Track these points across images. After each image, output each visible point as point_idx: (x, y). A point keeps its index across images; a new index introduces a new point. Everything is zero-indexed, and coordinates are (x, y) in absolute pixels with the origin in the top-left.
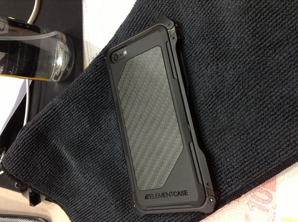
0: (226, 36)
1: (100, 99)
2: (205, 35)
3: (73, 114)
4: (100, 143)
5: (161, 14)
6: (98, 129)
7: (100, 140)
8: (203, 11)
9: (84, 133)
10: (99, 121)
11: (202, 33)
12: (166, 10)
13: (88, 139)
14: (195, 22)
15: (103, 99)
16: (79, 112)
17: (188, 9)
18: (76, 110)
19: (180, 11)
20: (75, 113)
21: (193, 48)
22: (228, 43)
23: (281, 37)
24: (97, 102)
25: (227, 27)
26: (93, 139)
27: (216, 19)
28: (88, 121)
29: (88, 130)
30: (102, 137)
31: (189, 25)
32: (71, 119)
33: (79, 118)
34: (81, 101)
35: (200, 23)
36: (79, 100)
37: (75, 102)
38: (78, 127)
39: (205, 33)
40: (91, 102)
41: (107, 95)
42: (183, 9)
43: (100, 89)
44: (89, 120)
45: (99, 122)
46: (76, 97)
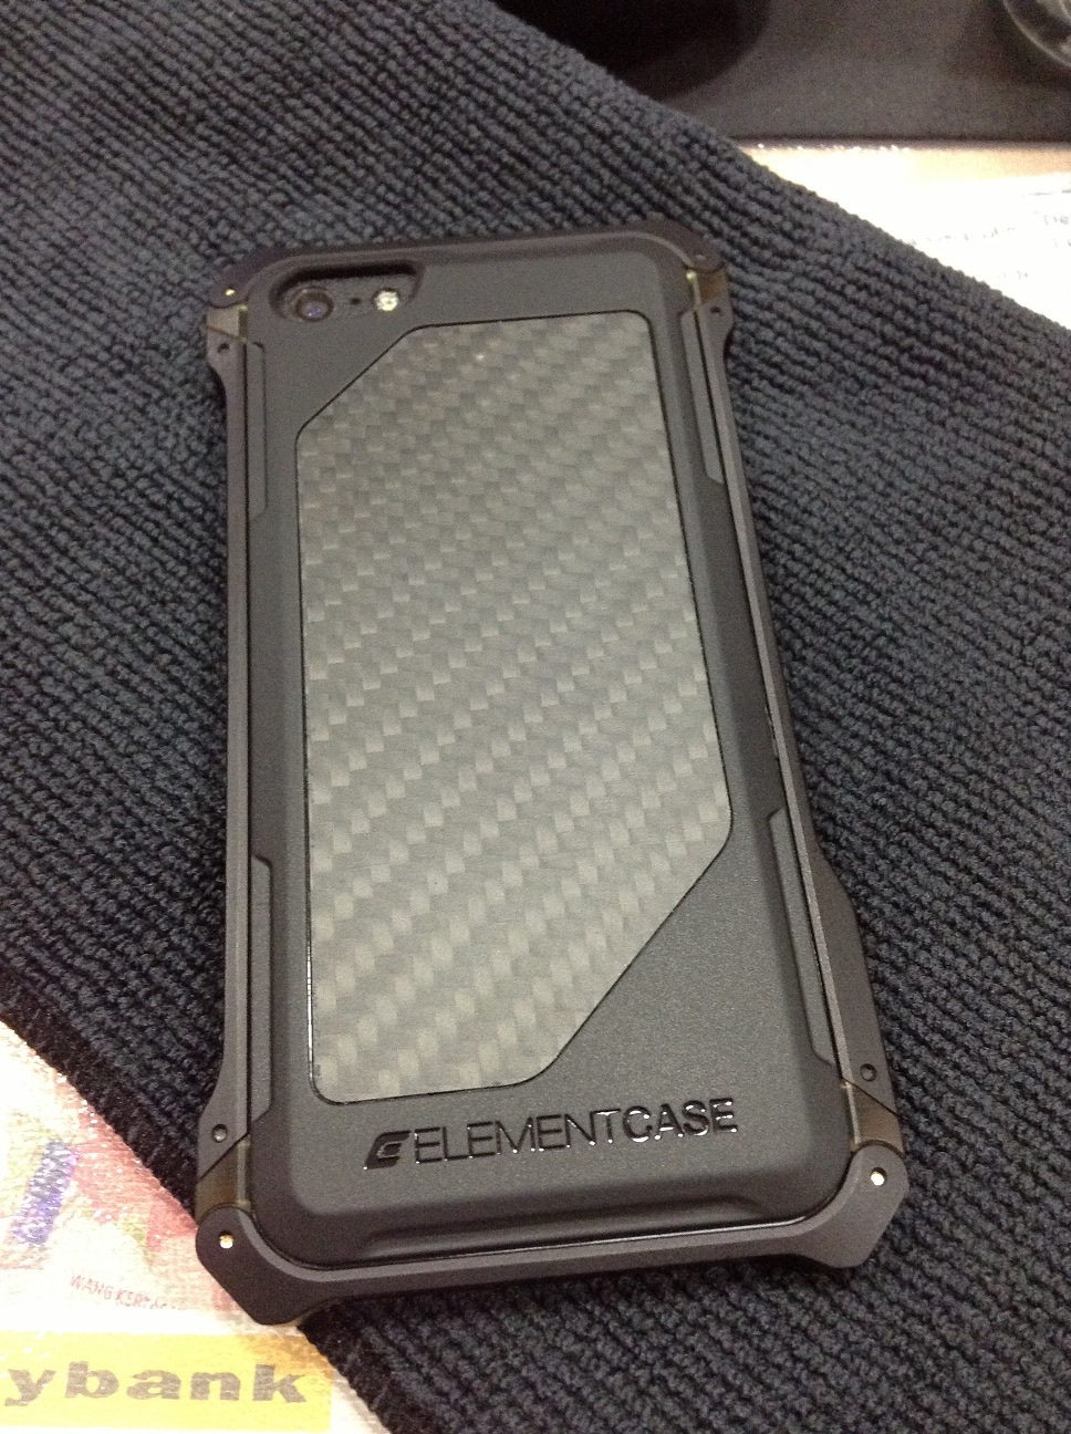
0: (929, 834)
1: (455, 171)
2: (914, 720)
3: (338, 32)
4: (195, 219)
5: (998, 444)
6: (278, 190)
7: (213, 214)
8: (1039, 689)
9: (234, 123)
10: (326, 193)
11: (928, 699)
12: (1023, 465)
13: (206, 155)
14: (977, 654)
15: (458, 184)
16: (360, 70)
17: (1044, 602)
18: (369, 47)
19: (1029, 554)
20: (352, 46)
21: (838, 666)
22: (894, 852)
23: (974, 1129)
24: (437, 157)
25: (977, 831)
26: (216, 179)
27: (1012, 766)
28: (317, 130)
29: (262, 143)
30: (233, 225)
31: (955, 621)
32: (306, 27)
33: (321, 75)
34: (425, 64)
35: (978, 683)
36: (430, 51)
37: (413, 31)
38: (262, 78)
39: (928, 718)
40: (428, 121)
41: (486, 205)
42: (1039, 569)
43: (512, 153)
44: (322, 135)
45: (317, 190)
46: (445, 30)
